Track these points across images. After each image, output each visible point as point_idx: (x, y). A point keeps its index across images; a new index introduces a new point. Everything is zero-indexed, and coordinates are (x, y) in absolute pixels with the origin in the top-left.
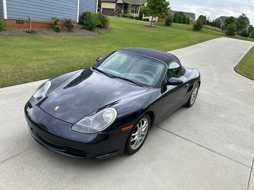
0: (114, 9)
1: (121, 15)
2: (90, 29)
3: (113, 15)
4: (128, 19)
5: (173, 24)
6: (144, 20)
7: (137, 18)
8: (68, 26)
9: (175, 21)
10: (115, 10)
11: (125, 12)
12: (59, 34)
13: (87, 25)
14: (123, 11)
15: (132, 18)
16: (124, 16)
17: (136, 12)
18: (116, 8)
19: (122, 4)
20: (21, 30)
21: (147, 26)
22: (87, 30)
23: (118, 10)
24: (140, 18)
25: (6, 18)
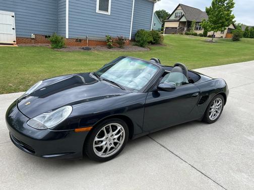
0: (176, 28)
1: (184, 32)
2: (141, 46)
3: (176, 33)
4: (191, 36)
5: (243, 39)
6: (209, 36)
7: (201, 35)
8: (120, 43)
9: (245, 35)
10: (178, 28)
11: (188, 30)
12: (111, 50)
13: (139, 41)
14: (185, 29)
15: (196, 35)
16: (187, 34)
17: (200, 29)
18: (179, 27)
19: (185, 22)
20: (77, 47)
21: (207, 42)
22: (139, 46)
23: (181, 28)
24: (205, 35)
25: (67, 37)
